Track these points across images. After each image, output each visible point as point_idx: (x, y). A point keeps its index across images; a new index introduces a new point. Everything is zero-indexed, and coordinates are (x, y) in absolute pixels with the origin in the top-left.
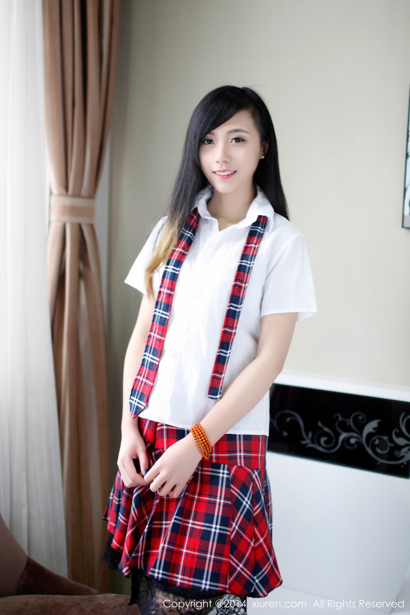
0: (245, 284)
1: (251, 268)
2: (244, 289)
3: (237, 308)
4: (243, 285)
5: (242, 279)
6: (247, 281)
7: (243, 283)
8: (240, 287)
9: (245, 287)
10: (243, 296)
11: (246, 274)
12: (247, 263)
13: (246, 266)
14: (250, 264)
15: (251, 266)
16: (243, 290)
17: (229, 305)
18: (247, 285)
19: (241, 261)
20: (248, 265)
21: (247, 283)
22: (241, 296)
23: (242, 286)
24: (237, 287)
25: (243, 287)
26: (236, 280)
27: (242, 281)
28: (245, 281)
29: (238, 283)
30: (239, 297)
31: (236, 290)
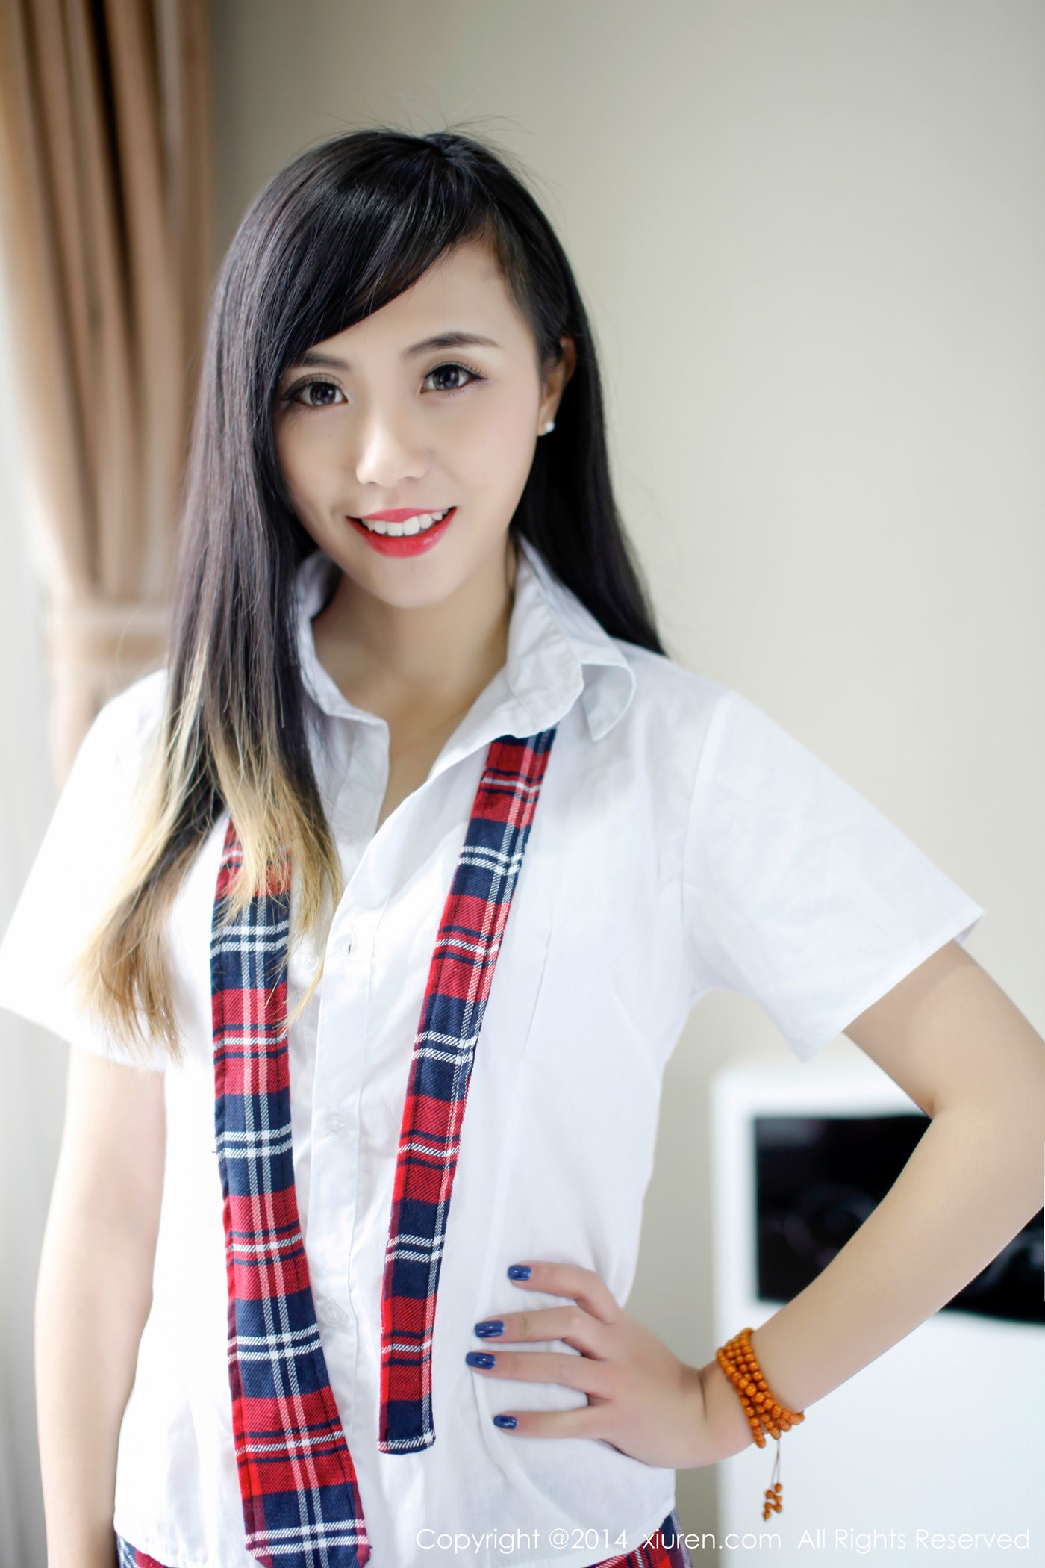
0: (488, 946)
1: (510, 881)
2: (485, 965)
3: (454, 1050)
4: (480, 950)
5: (474, 928)
6: (498, 933)
7: (477, 943)
8: (466, 960)
9: (486, 958)
10: (477, 999)
11: (490, 906)
12: (494, 860)
13: (490, 873)
14: (507, 866)
15: (512, 870)
16: (476, 970)
17: (417, 1039)
18: (494, 949)
19: (470, 849)
20: (499, 870)
21: (496, 939)
22: (470, 1000)
23: (474, 954)
24: (449, 963)
25: (479, 960)
26: (446, 930)
27: (471, 936)
28: (485, 932)
29: (455, 942)
30: (462, 1003)
31: (445, 974)
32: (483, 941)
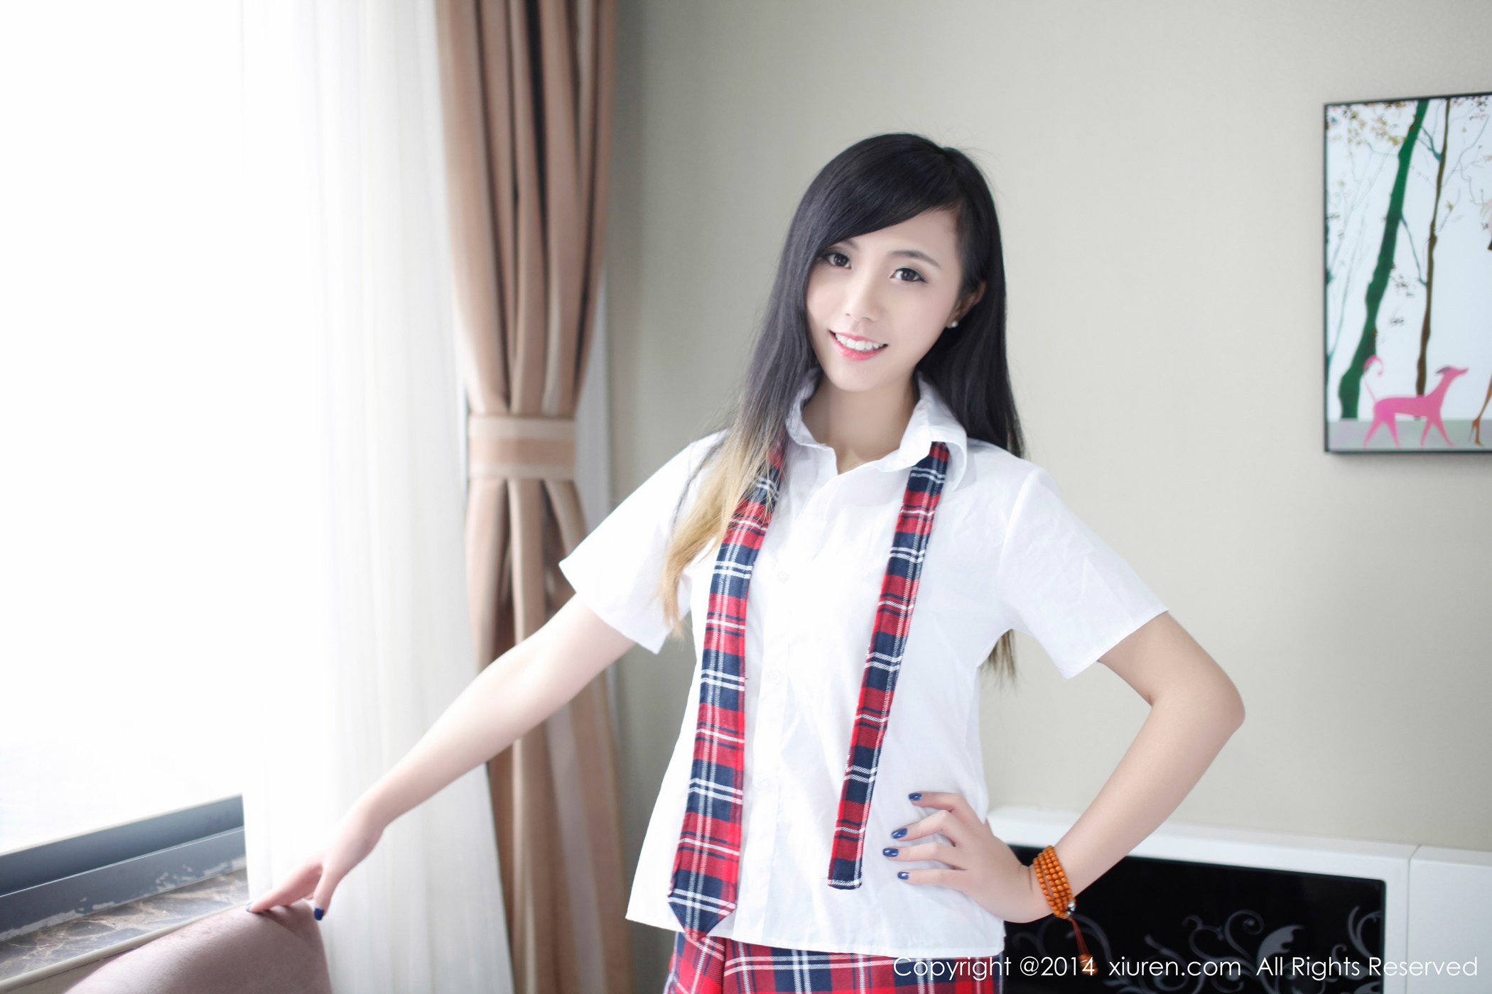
0: (908, 605)
1: (919, 567)
2: (906, 616)
3: (889, 664)
4: (903, 608)
5: (900, 594)
6: (913, 597)
7: (901, 604)
8: (896, 612)
9: (907, 612)
10: (902, 635)
11: (908, 581)
12: (909, 555)
13: (907, 563)
14: (917, 558)
15: (920, 561)
16: (901, 619)
17: (868, 656)
18: (911, 607)
19: (896, 548)
20: (912, 561)
21: (912, 601)
22: (898, 635)
23: (900, 610)
24: (887, 614)
25: (903, 613)
26: (884, 596)
27: (899, 599)
28: (906, 597)
29: (889, 603)
30: (894, 637)
31: (884, 621)
32: (905, 602)
